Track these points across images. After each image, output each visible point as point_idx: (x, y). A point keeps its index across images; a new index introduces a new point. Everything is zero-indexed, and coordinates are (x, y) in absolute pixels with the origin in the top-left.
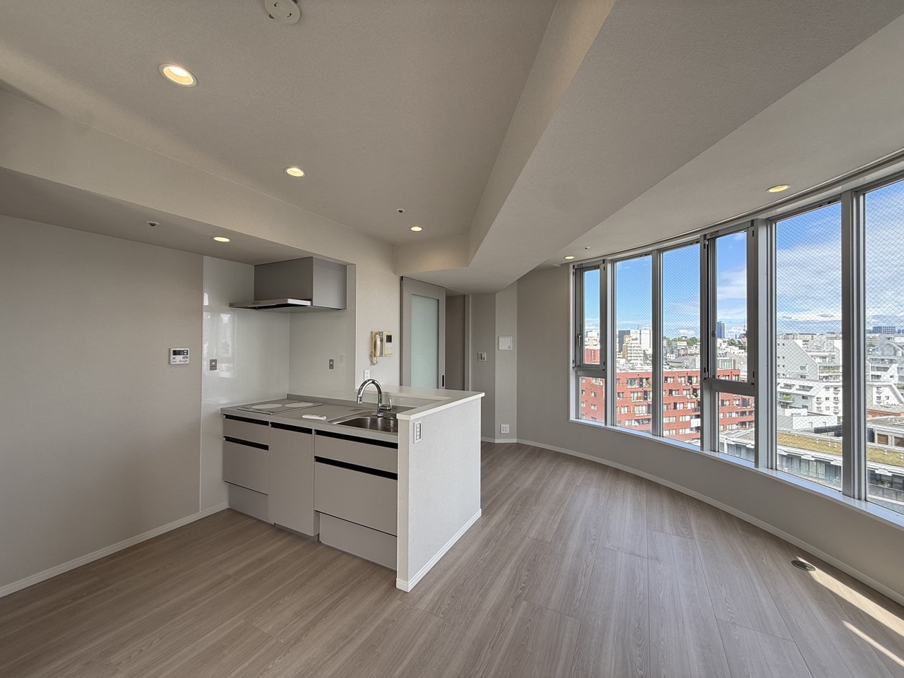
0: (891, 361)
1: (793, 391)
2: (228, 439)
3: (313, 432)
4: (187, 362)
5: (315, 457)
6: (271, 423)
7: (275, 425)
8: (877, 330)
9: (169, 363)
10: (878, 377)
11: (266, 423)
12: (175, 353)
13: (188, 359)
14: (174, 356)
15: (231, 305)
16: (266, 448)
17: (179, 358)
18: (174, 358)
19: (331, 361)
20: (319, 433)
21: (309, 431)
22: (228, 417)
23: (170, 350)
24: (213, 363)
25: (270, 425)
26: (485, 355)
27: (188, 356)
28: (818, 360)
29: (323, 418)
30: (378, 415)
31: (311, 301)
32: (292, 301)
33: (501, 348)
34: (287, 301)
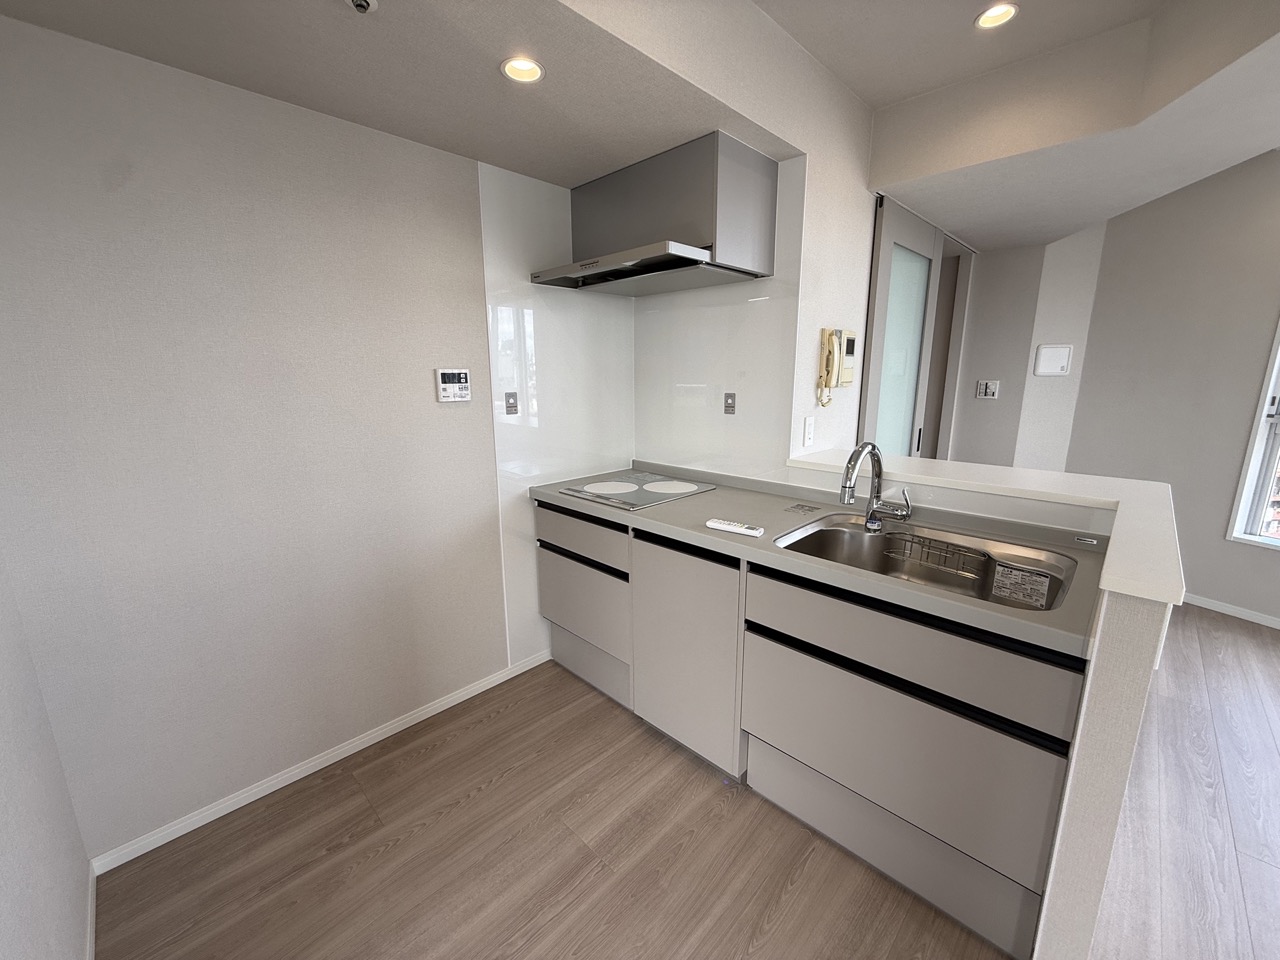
2: (544, 545)
3: (744, 566)
4: (468, 398)
5: (747, 621)
6: (634, 530)
7: (641, 535)
9: (437, 400)
11: (623, 529)
12: (447, 378)
13: (469, 392)
14: (443, 386)
15: (535, 278)
16: (624, 576)
17: (453, 388)
18: (444, 390)
19: (729, 396)
20: (755, 568)
21: (733, 562)
22: (542, 504)
23: (435, 371)
24: (512, 401)
25: (631, 533)
26: (995, 386)
27: (469, 384)
29: (758, 533)
30: (869, 525)
31: (711, 250)
32: (676, 249)
33: (1042, 369)
34: (666, 247)
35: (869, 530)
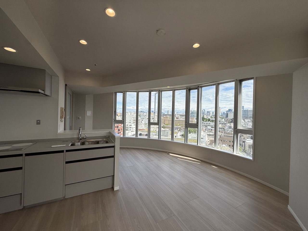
0: (144, 118)
1: (128, 126)
3: (65, 151)
5: (66, 162)
6: (26, 154)
7: (29, 155)
8: (141, 112)
10: (142, 122)
11: (21, 155)
16: (20, 168)
19: (38, 121)
20: (67, 151)
21: (62, 151)
26: (80, 118)
28: (133, 118)
29: (65, 145)
30: (80, 141)
31: (44, 91)
32: (40, 91)
33: (87, 115)
34: (38, 90)
35: (80, 142)
